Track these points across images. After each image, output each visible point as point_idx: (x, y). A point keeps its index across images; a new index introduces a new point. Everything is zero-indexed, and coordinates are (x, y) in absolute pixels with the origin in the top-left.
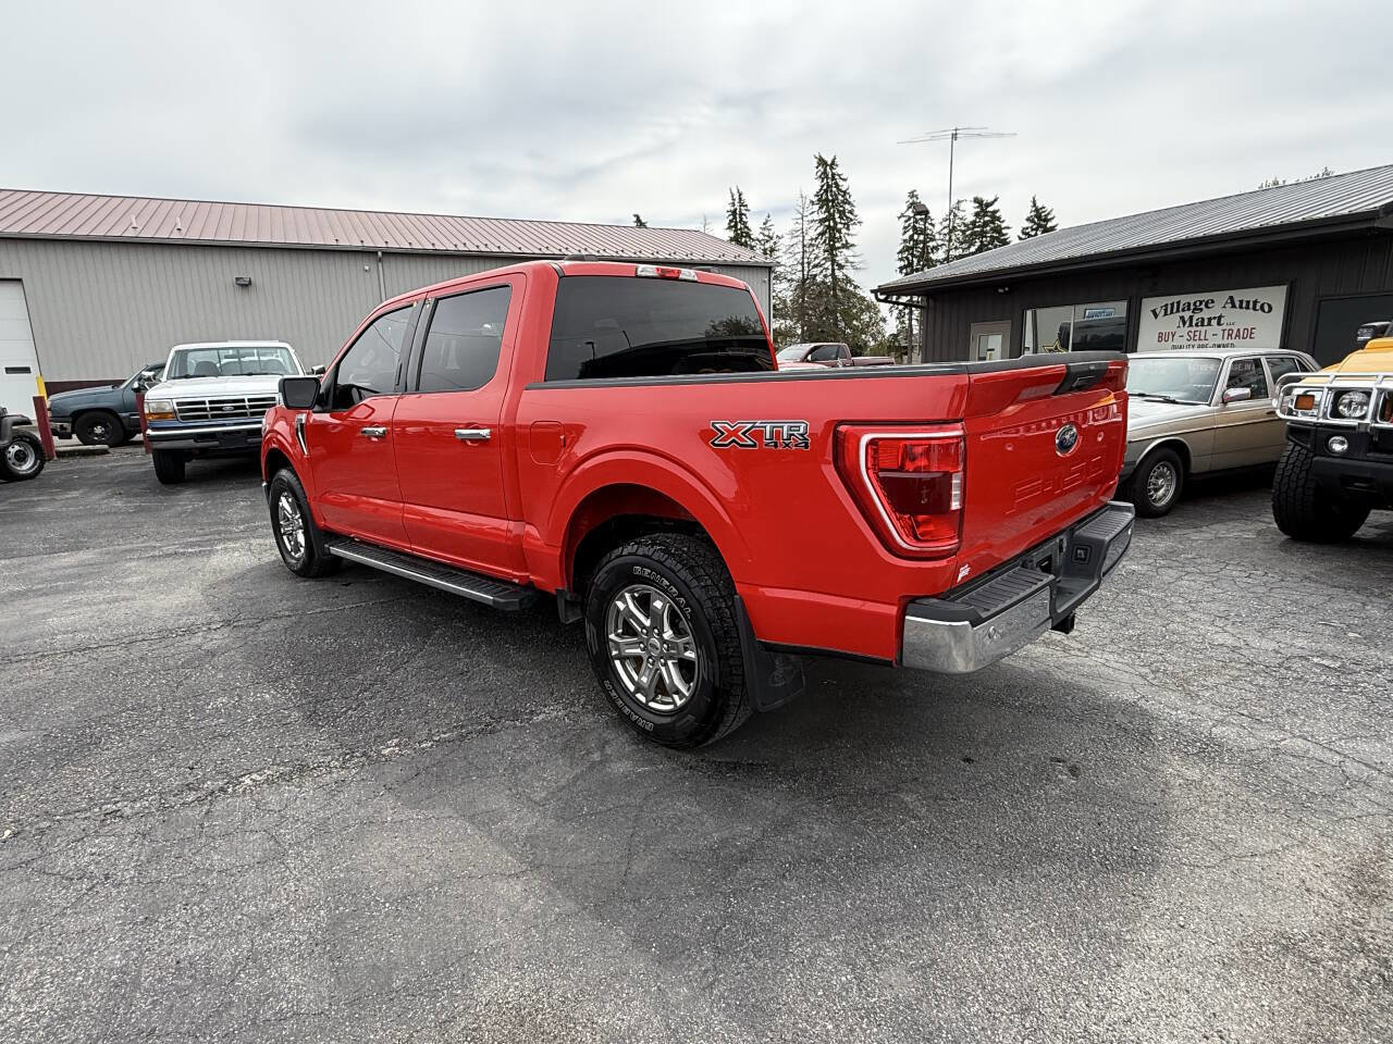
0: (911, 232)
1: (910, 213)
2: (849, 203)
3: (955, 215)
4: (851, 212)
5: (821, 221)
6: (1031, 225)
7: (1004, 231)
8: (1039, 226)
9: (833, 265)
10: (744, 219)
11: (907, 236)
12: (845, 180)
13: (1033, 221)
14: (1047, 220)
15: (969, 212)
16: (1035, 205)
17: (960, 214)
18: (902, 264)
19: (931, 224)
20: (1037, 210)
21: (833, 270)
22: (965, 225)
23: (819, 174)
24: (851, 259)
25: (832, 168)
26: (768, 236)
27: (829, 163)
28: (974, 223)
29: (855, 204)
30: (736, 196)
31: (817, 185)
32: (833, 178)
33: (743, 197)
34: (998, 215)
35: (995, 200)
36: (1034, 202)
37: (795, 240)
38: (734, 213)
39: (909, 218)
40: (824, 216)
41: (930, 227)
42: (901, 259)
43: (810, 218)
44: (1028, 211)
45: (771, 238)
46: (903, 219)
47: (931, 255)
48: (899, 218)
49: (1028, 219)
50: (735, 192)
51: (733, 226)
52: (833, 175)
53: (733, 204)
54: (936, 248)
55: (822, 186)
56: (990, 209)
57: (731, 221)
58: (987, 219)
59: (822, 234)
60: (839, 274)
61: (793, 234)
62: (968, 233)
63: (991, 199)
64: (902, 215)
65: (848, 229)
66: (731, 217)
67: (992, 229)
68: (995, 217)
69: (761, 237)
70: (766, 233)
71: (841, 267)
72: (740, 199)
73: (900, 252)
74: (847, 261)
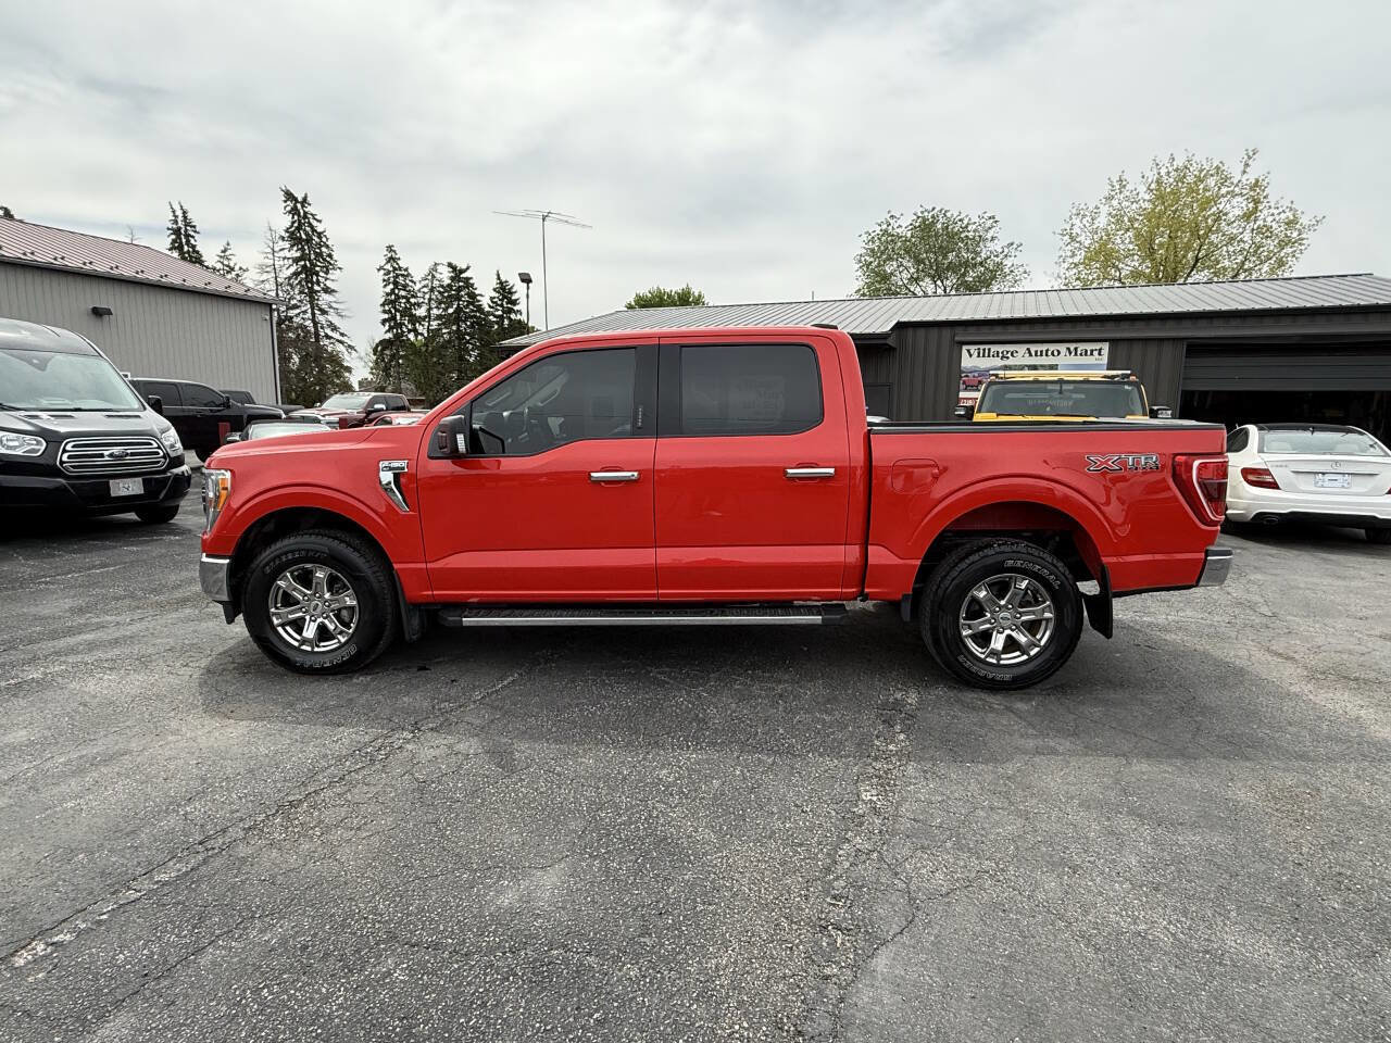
0: (391, 286)
1: (388, 267)
2: (327, 247)
3: (433, 277)
4: (330, 256)
5: (296, 260)
6: (497, 295)
7: (478, 298)
8: (504, 297)
9: (313, 309)
10: (192, 241)
11: (388, 289)
12: (319, 221)
13: (498, 292)
14: (511, 293)
15: (445, 276)
16: (499, 278)
17: (438, 276)
18: (386, 316)
19: (412, 281)
20: (501, 283)
21: (313, 314)
22: (442, 286)
23: (289, 208)
24: (334, 305)
25: (303, 206)
26: (228, 266)
27: (300, 199)
28: (449, 285)
29: (334, 248)
30: (179, 213)
31: (287, 220)
32: (305, 217)
33: (189, 216)
34: (471, 281)
35: (468, 268)
36: (498, 275)
37: (265, 277)
38: (177, 232)
39: (389, 272)
40: (298, 254)
41: (410, 284)
42: (384, 312)
43: (282, 254)
44: (494, 283)
45: (233, 269)
46: (382, 272)
47: (414, 312)
48: (379, 270)
49: (495, 290)
50: (177, 208)
51: (177, 246)
52: (305, 213)
53: (176, 222)
54: (419, 305)
55: (293, 223)
56: (463, 275)
57: (174, 241)
58: (461, 284)
59: (296, 274)
60: (321, 318)
61: (262, 269)
62: (446, 294)
63: (464, 267)
64: (381, 268)
65: (327, 273)
66: (173, 237)
67: (467, 294)
68: (468, 283)
69: (219, 266)
70: (226, 262)
71: (324, 312)
72: (185, 217)
73: (383, 305)
74: (331, 307)
